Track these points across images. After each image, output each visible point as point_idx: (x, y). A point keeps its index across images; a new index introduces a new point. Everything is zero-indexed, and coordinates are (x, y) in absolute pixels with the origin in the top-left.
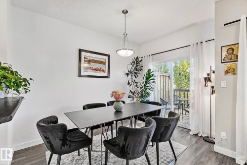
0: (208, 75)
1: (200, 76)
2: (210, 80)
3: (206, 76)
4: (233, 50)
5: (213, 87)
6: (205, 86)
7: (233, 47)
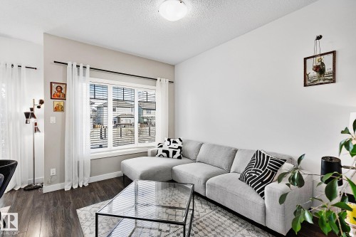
0: (32, 109)
1: (18, 111)
2: (33, 116)
3: (29, 111)
4: (61, 88)
5: (36, 124)
6: (26, 123)
7: (61, 85)
